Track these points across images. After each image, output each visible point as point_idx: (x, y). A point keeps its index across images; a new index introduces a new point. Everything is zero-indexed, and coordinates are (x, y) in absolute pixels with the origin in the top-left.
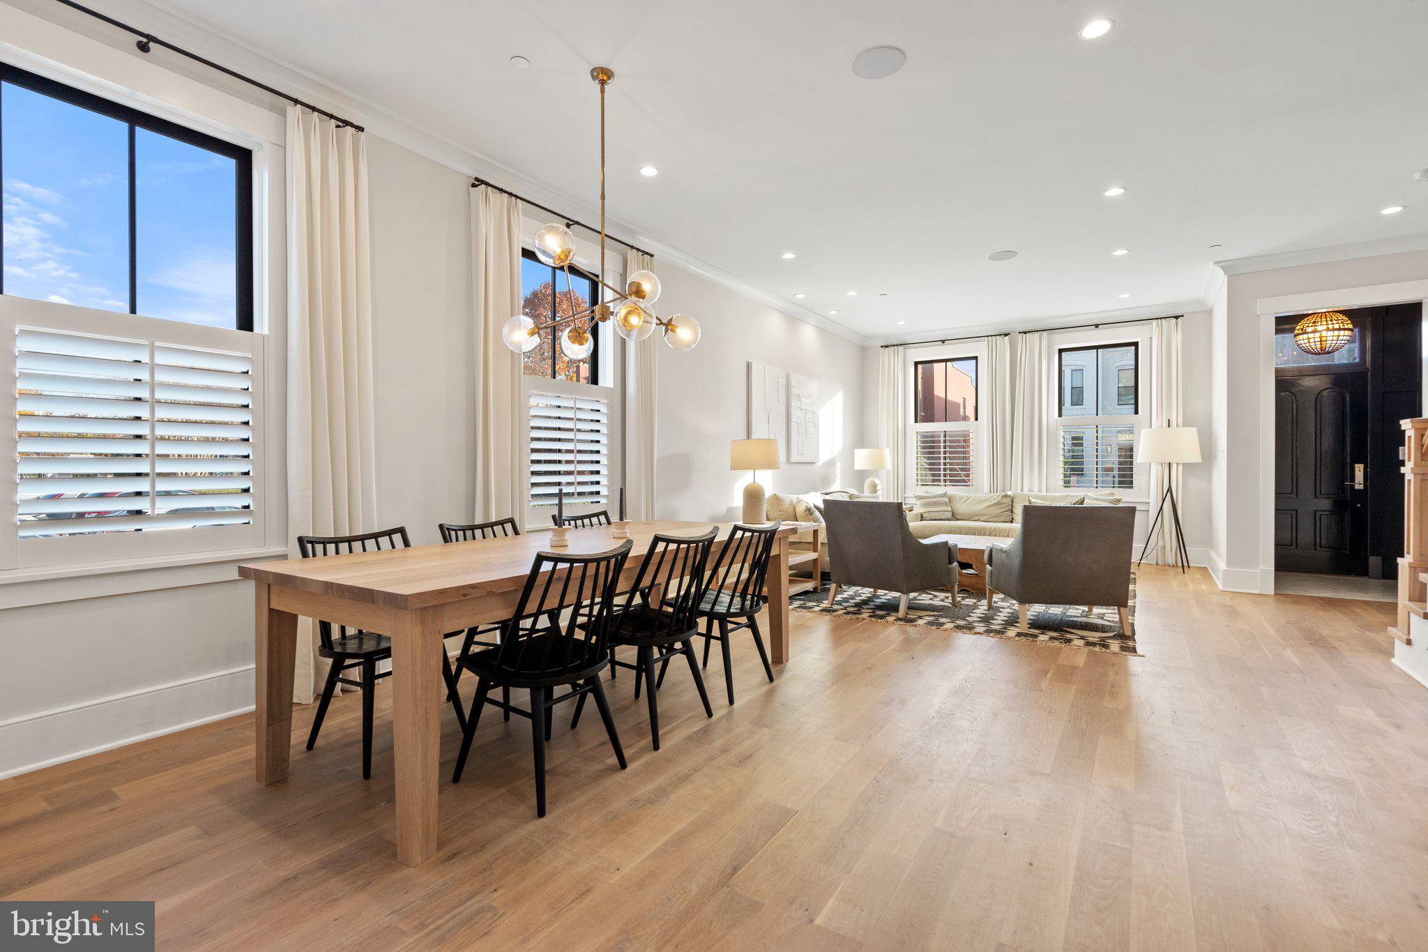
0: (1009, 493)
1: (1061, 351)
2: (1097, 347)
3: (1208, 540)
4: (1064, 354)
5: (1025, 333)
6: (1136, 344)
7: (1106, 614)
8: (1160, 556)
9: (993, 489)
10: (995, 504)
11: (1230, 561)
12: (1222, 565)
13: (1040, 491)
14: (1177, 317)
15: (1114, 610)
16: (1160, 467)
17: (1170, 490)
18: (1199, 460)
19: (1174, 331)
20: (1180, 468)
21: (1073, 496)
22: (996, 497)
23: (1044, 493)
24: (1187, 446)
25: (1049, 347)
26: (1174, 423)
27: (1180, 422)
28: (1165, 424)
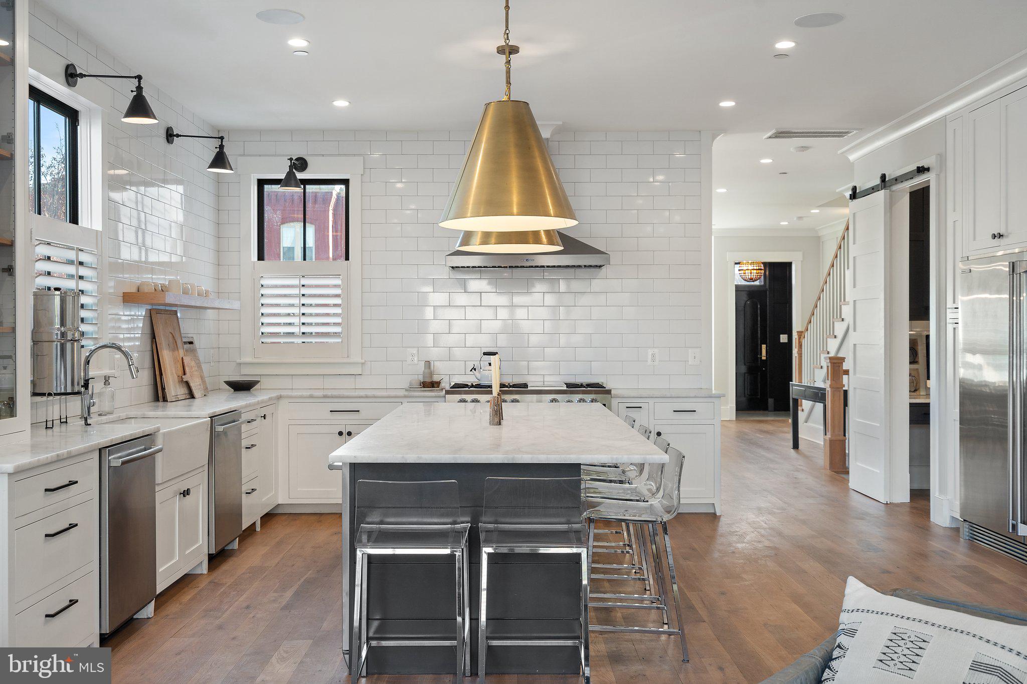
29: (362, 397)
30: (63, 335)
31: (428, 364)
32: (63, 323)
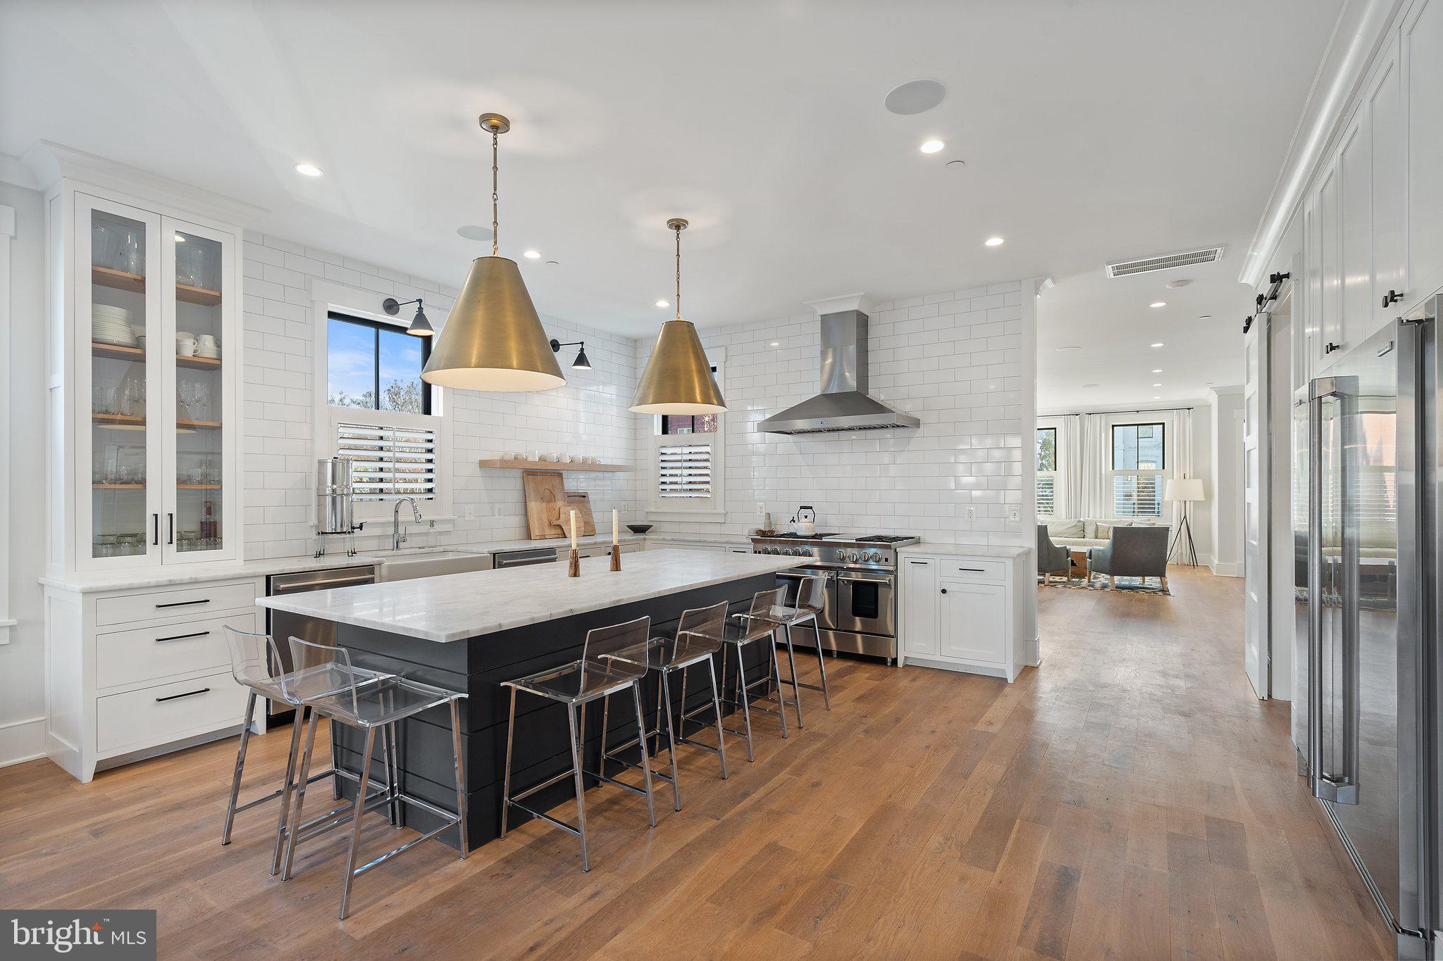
0: (1082, 519)
1: (1113, 426)
2: (1138, 425)
3: (1209, 550)
4: (1115, 428)
5: (1090, 414)
6: (1163, 424)
7: (1152, 581)
8: (1179, 559)
9: (1068, 516)
10: (1074, 526)
11: (1220, 559)
12: (1216, 561)
13: (1101, 518)
14: (1189, 409)
15: (1157, 579)
16: (1179, 503)
17: (1185, 517)
18: (1202, 499)
19: (1187, 419)
20: (1192, 503)
21: (1124, 522)
22: (1073, 521)
23: (1103, 519)
24: (1195, 490)
25: (1107, 424)
26: (1187, 476)
27: (1192, 475)
28: (1182, 477)
29: (697, 542)
30: (334, 491)
31: (768, 515)
32: (334, 482)
